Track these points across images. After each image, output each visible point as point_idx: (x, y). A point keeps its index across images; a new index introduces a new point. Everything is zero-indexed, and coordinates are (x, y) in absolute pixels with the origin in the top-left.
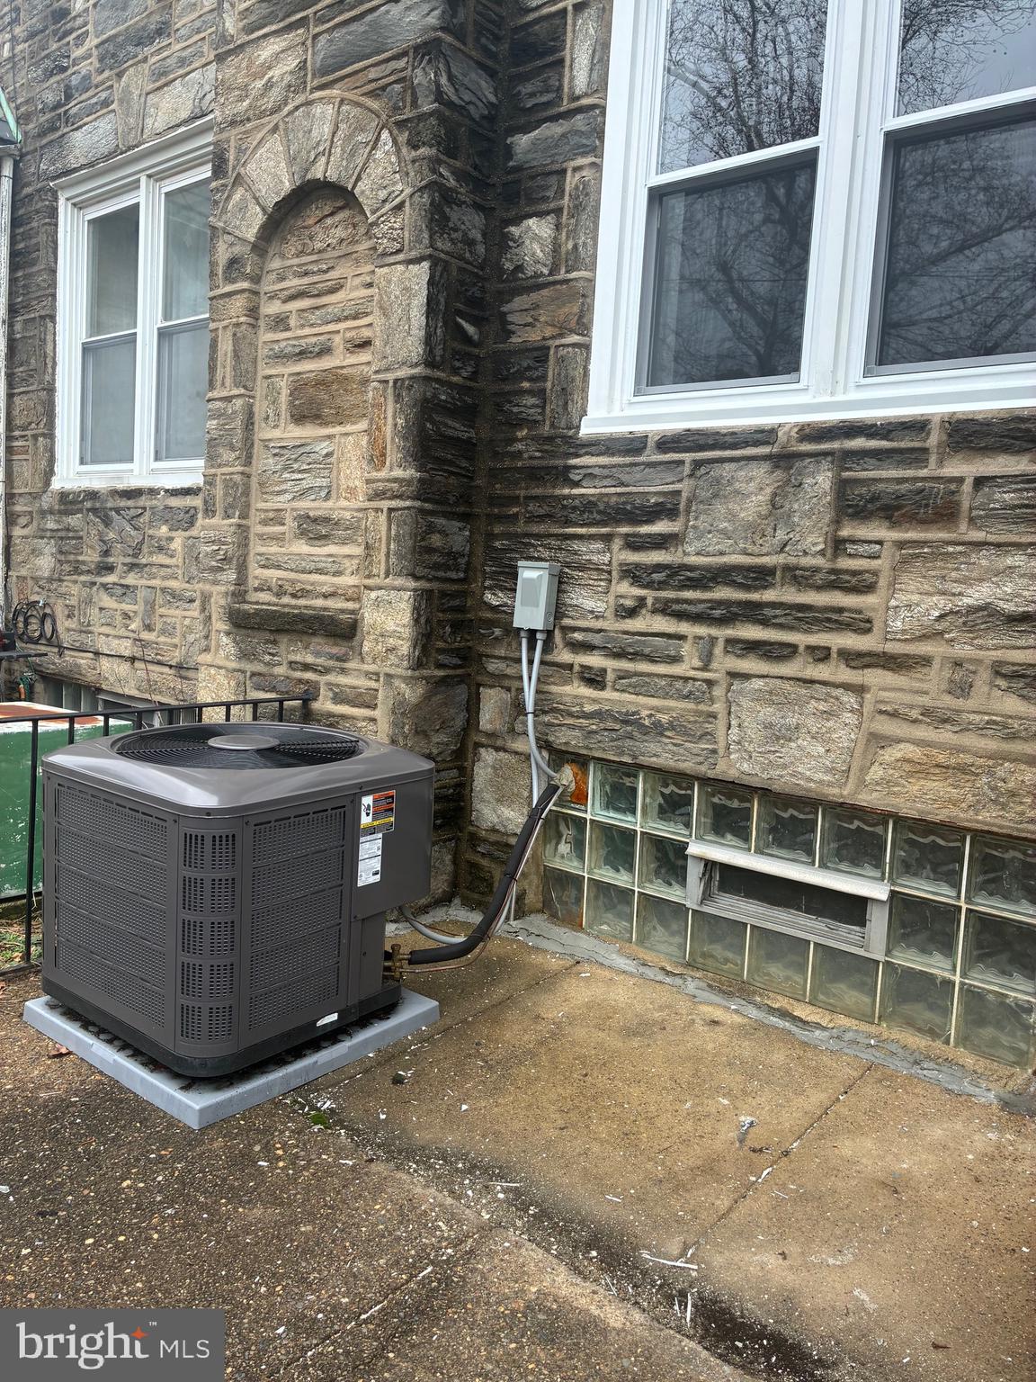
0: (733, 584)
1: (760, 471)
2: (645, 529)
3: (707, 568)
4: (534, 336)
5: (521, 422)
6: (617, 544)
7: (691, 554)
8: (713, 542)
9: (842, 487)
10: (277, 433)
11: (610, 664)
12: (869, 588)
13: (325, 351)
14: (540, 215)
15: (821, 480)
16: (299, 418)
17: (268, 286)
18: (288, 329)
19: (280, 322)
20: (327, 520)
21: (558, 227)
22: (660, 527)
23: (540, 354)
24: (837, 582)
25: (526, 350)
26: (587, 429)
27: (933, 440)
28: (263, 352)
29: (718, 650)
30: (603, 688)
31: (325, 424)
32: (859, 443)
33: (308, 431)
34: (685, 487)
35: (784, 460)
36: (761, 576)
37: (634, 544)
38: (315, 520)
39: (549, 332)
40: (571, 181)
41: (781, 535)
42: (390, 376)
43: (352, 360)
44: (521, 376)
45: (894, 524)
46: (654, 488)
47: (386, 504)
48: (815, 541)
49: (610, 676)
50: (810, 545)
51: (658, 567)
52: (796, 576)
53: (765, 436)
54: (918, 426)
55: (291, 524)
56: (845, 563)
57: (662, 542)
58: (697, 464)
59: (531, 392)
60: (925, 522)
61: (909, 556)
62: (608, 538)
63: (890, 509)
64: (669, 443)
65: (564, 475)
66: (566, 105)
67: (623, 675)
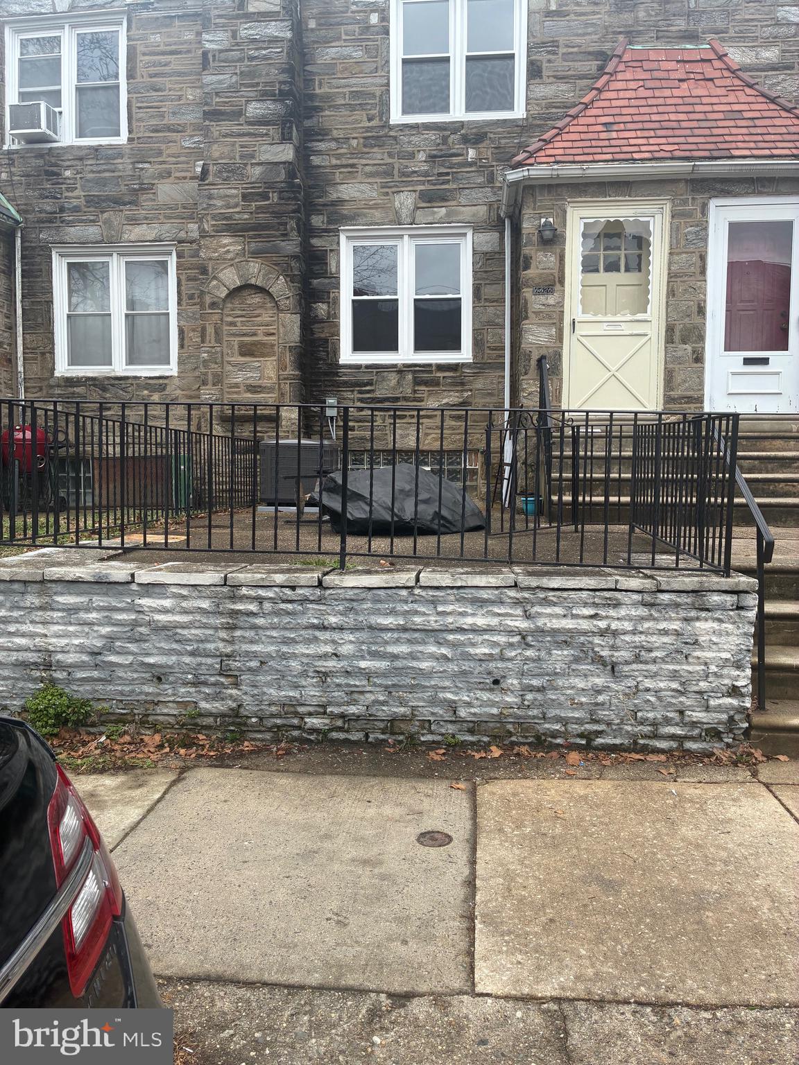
0: (390, 401)
1: (394, 374)
2: (364, 389)
3: (383, 398)
4: (323, 336)
5: (321, 359)
6: (356, 393)
7: (378, 394)
8: (384, 391)
9: (415, 378)
10: (233, 359)
11: (356, 424)
12: (422, 401)
13: (255, 334)
14: (323, 303)
15: (410, 377)
16: (242, 354)
17: (226, 311)
18: (236, 326)
19: (232, 324)
20: (260, 387)
21: (329, 307)
22: (368, 388)
23: (326, 341)
24: (415, 400)
25: (320, 339)
26: (341, 362)
27: (434, 368)
28: (225, 332)
29: (387, 418)
30: (354, 431)
31: (256, 357)
32: (418, 368)
33: (248, 359)
34: (375, 378)
35: (400, 372)
36: (397, 399)
37: (360, 392)
38: (254, 387)
39: (328, 335)
40: (332, 295)
41: (401, 389)
42: (288, 345)
43: (266, 338)
44: (319, 346)
45: (427, 387)
46: (366, 378)
47: (288, 382)
48: (409, 391)
49: (356, 427)
50: (408, 391)
51: (369, 398)
52: (405, 399)
53: (395, 366)
54: (430, 365)
55: (242, 388)
56: (416, 395)
57: (368, 392)
58: (377, 372)
59: (323, 351)
60: (433, 386)
61: (430, 393)
62: (352, 391)
63: (426, 383)
64: (368, 367)
65: (337, 374)
66: (329, 275)
67: (359, 427)
